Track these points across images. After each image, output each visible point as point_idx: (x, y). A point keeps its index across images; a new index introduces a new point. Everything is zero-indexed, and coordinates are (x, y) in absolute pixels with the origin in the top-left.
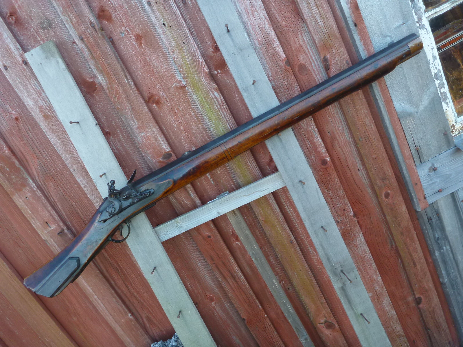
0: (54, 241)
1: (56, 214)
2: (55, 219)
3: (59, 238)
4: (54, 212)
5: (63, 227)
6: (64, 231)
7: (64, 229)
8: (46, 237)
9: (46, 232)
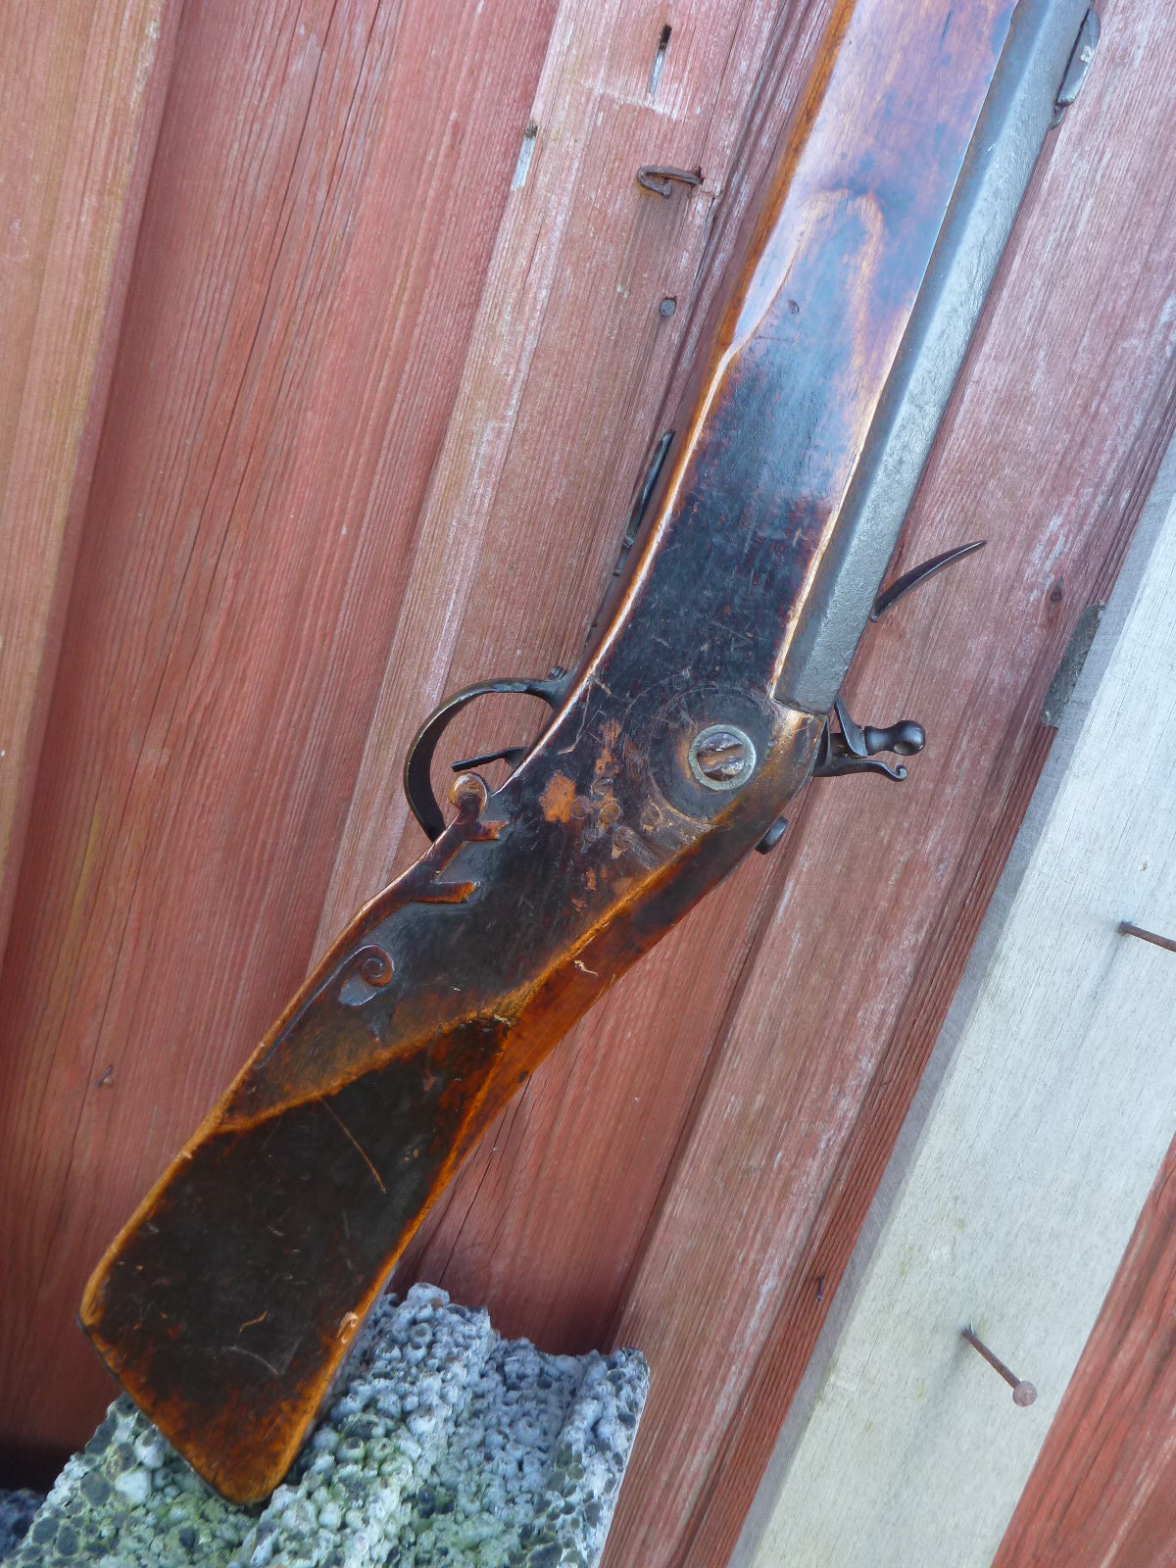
0: (578, 195)
1: (762, 46)
2: (727, 67)
3: (624, 203)
4: (767, 26)
5: (716, 160)
6: (690, 196)
7: (707, 186)
8: (561, 115)
9: (598, 90)
